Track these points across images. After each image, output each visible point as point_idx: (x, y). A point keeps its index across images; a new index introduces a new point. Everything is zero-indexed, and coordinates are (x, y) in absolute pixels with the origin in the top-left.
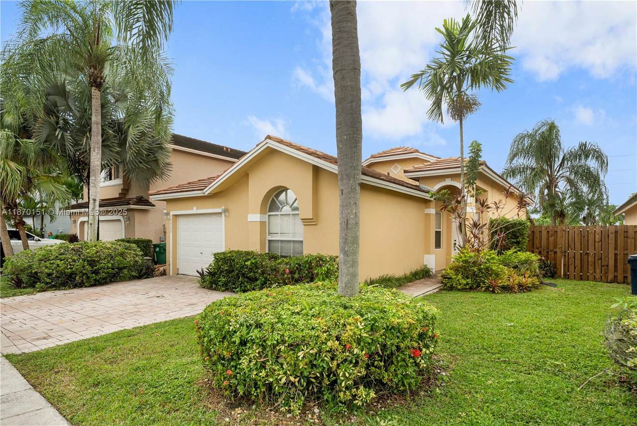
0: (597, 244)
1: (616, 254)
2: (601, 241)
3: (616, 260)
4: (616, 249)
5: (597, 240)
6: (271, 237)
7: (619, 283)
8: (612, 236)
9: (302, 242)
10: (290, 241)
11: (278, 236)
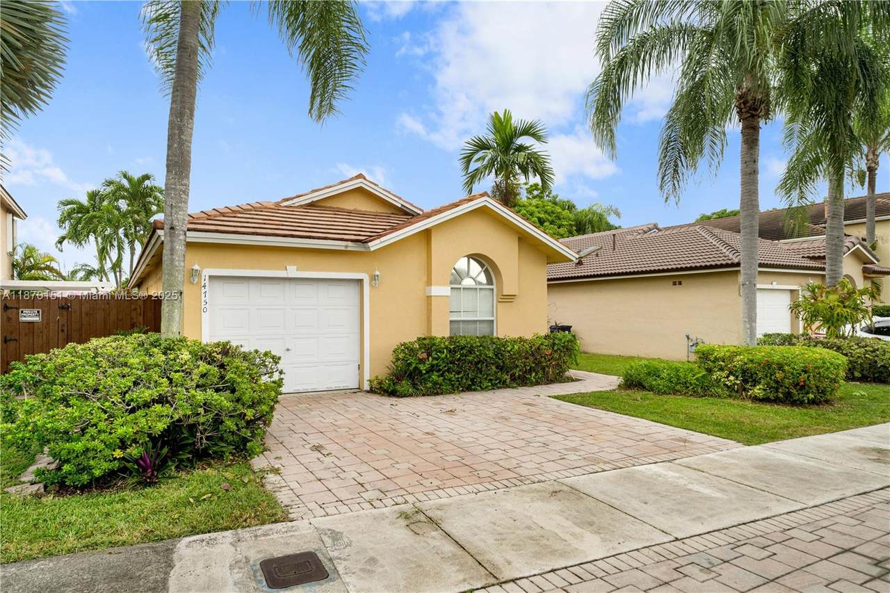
6: (453, 317)
9: (493, 321)
10: (475, 322)
11: (460, 315)
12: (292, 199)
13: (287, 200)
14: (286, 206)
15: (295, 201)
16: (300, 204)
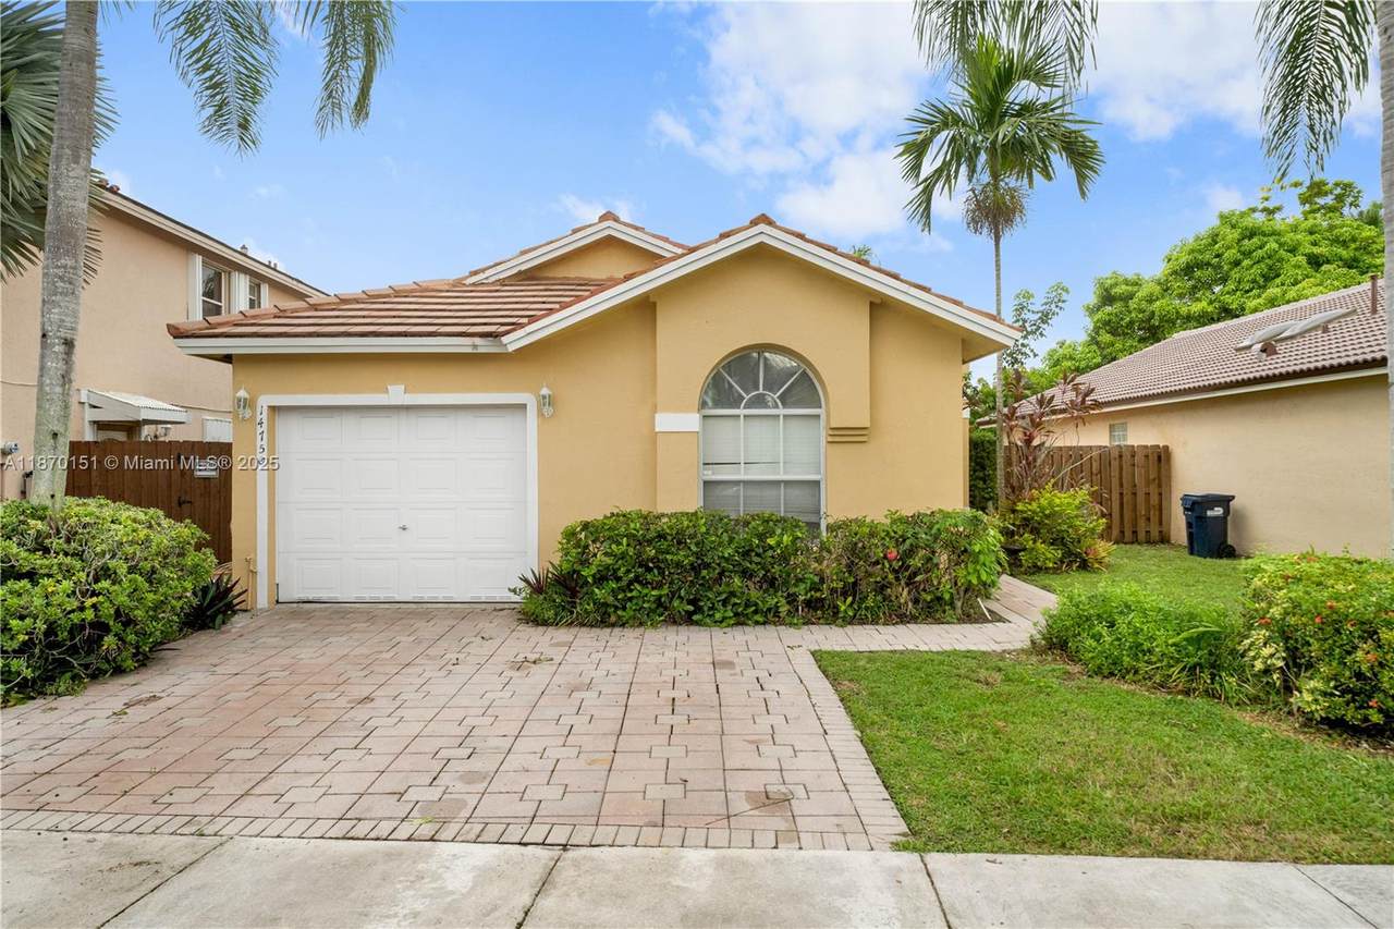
0: (1094, 478)
1: (1121, 494)
2: (1100, 472)
3: (1122, 504)
4: (1121, 485)
5: (1094, 471)
6: (713, 474)
7: (1126, 543)
8: (1115, 464)
9: (817, 483)
10: (777, 483)
11: (739, 469)
12: (483, 271)
13: (475, 273)
14: (474, 284)
15: (487, 273)
16: (496, 277)
